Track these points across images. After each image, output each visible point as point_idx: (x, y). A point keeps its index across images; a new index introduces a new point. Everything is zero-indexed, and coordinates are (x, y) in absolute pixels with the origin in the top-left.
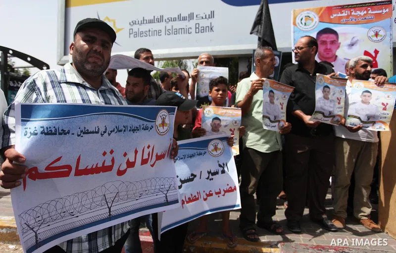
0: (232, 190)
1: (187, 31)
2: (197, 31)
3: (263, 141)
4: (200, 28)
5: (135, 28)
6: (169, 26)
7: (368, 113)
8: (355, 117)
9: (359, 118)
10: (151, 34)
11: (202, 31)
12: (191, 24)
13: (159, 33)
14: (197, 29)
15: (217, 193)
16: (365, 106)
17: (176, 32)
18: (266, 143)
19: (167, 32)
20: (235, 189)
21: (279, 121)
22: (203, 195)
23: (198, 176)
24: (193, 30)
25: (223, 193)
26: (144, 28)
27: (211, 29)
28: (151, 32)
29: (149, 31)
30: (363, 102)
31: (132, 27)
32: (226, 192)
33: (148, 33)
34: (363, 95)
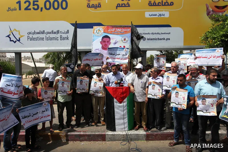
0: (49, 116)
1: (56, 39)
2: (61, 39)
3: (62, 98)
4: (62, 38)
5: (31, 36)
6: (48, 36)
7: (95, 89)
8: (92, 91)
9: (93, 91)
10: (39, 40)
11: (64, 39)
12: (58, 36)
13: (43, 39)
14: (61, 38)
15: (44, 117)
16: (95, 87)
17: (51, 39)
18: (63, 99)
19: (47, 39)
20: (50, 115)
21: (66, 92)
22: (40, 118)
23: (39, 113)
24: (59, 39)
25: (46, 116)
26: (35, 36)
27: (68, 38)
28: (39, 38)
29: (38, 38)
30: (94, 86)
31: (29, 35)
32: (47, 116)
33: (37, 39)
34: (94, 84)
